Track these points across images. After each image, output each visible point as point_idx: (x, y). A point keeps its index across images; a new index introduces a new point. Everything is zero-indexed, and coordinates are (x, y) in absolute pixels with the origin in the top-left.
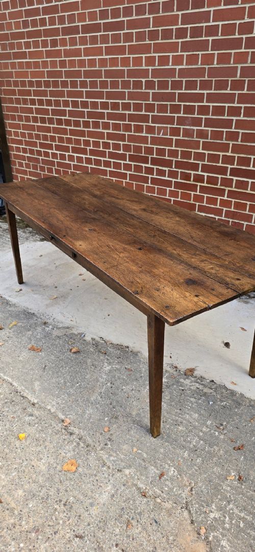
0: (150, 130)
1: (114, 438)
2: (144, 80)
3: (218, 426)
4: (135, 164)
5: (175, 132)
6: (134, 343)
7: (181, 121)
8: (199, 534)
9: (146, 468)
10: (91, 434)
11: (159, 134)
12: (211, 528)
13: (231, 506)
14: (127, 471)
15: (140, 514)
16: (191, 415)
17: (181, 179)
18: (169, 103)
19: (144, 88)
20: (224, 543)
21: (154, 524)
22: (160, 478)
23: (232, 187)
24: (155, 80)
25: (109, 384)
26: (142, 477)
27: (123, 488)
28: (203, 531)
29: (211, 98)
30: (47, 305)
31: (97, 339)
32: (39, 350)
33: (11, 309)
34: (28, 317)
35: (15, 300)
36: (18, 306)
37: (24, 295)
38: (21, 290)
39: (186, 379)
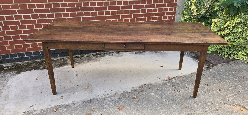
1: (191, 107)
8: (234, 106)
9: (208, 105)
10: (186, 111)
12: (234, 102)
13: (228, 95)
14: (207, 110)
17: (99, 15)
20: (239, 102)
22: (213, 104)
23: (122, 14)
25: (162, 97)
26: (211, 107)
30: (89, 93)
31: (133, 89)
32: (123, 107)
33: (75, 106)
34: (91, 102)
35: (70, 102)
36: (76, 102)
37: (70, 97)
38: (62, 97)
39: (172, 80)
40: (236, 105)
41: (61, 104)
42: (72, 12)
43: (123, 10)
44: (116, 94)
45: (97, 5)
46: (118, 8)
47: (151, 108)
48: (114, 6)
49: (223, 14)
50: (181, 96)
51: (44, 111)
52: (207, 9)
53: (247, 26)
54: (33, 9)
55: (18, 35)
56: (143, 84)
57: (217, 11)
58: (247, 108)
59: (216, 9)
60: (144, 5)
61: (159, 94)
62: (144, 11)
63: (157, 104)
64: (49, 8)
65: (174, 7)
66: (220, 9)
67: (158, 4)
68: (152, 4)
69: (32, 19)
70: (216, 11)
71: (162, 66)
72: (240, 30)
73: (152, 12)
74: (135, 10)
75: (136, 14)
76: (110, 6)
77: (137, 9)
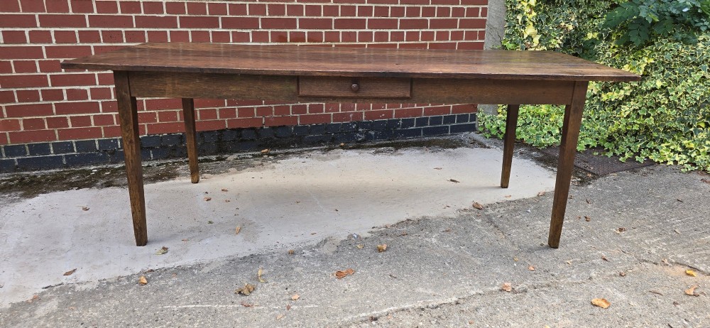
4: (194, 29)
8: (668, 265)
10: (533, 279)
13: (646, 241)
17: (272, 41)
20: (679, 256)
22: (607, 261)
23: (339, 41)
26: (602, 269)
28: (666, 261)
30: (246, 240)
31: (374, 230)
32: (351, 272)
33: (206, 270)
34: (253, 261)
35: (188, 260)
36: (208, 262)
37: (188, 250)
38: (164, 248)
39: (486, 211)
40: (672, 263)
41: (161, 266)
42: (198, 30)
43: (341, 31)
44: (326, 241)
45: (267, 14)
46: (326, 24)
47: (432, 272)
48: (315, 17)
49: (609, 47)
50: (513, 244)
51: (108, 283)
52: (567, 35)
53: (677, 72)
54: (87, 15)
55: (34, 89)
56: (404, 218)
57: (593, 42)
58: (702, 268)
59: (590, 36)
60: (399, 19)
61: (452, 242)
62: (398, 36)
63: (449, 263)
64: (133, 15)
65: (478, 30)
66: (601, 37)
67: (436, 18)
68: (421, 17)
69: (81, 45)
70: (591, 42)
71: (452, 180)
72: (659, 84)
73: (420, 42)
74: (374, 31)
75: (377, 43)
76: (304, 17)
77: (378, 30)
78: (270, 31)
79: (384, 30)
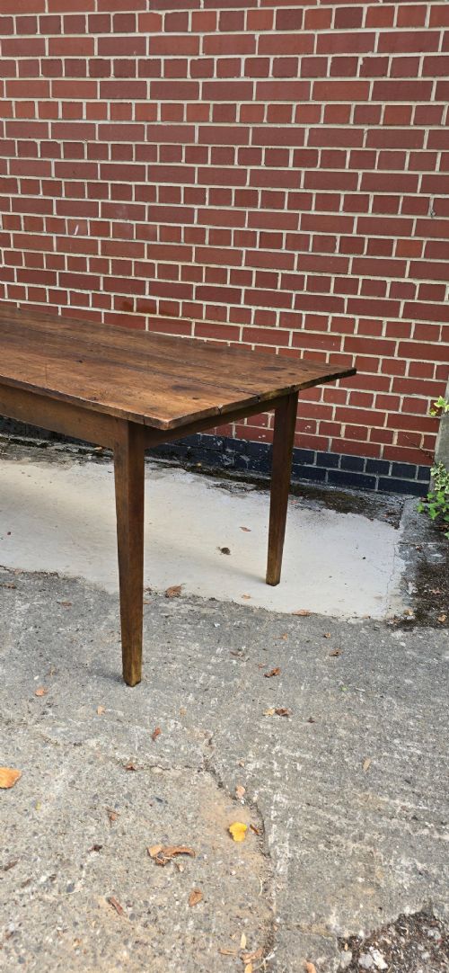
0: (56, 226)
1: (57, 701)
2: (38, 141)
3: (234, 652)
4: (31, 285)
5: (100, 229)
6: (68, 566)
7: (109, 211)
8: (235, 798)
9: (126, 731)
10: (12, 704)
11: (71, 232)
12: (254, 783)
13: (278, 747)
14: (92, 743)
15: (129, 796)
16: (188, 647)
17: (115, 308)
18: (86, 181)
19: (39, 155)
20: (277, 798)
21: (158, 804)
22: (153, 739)
23: (201, 318)
24: (59, 142)
25: (31, 629)
26: (122, 744)
27: (89, 767)
28: (241, 792)
29: (156, 174)
43: (205, 303)
45: (110, 272)
46: (185, 292)
48: (170, 281)
58: (272, 837)
60: (295, 293)
62: (291, 320)
65: (440, 324)
67: (358, 296)
68: (331, 294)
71: (223, 550)
73: (329, 332)
74: (254, 308)
75: (258, 327)
76: (156, 280)
77: (260, 308)
78: (113, 294)
79: (270, 309)
